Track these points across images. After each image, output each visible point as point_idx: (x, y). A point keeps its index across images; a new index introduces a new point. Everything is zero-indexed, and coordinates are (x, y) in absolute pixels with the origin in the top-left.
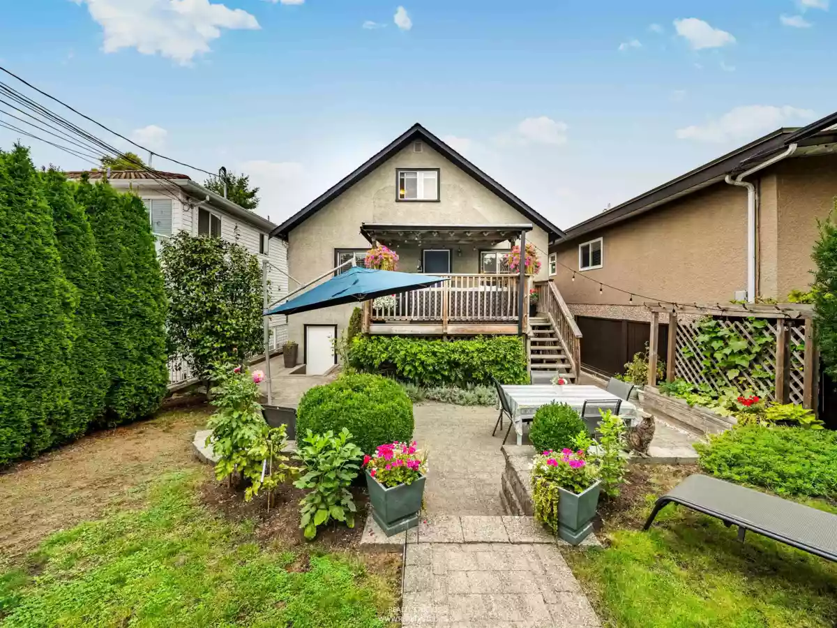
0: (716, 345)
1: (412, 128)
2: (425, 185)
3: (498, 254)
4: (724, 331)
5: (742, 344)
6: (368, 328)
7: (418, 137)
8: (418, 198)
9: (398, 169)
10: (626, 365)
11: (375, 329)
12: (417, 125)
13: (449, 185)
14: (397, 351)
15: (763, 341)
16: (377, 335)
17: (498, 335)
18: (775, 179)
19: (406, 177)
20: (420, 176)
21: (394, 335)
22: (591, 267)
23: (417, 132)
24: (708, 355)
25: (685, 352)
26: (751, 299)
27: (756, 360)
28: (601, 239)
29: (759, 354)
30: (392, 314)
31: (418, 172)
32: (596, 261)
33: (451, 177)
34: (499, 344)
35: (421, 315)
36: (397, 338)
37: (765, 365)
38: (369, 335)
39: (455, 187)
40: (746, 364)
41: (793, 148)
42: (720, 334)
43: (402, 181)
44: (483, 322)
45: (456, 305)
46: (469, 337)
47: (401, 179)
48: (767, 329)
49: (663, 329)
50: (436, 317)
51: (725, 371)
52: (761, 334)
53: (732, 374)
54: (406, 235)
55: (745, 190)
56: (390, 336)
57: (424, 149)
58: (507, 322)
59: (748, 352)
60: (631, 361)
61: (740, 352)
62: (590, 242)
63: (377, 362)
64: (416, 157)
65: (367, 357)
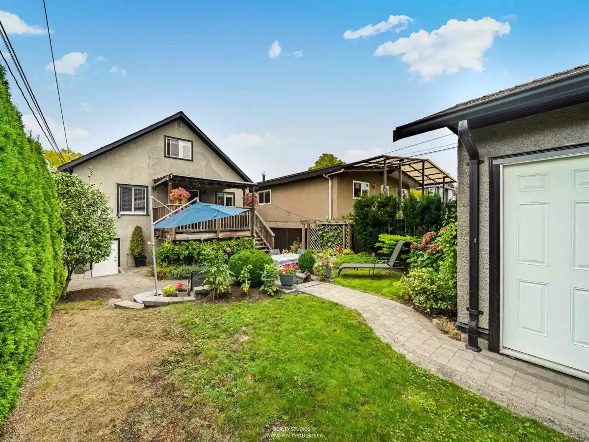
0: (324, 234)
1: (178, 113)
2: (183, 148)
3: (225, 194)
4: (326, 230)
5: (331, 234)
6: (175, 237)
7: (181, 119)
8: (179, 157)
9: (166, 136)
10: (291, 246)
11: (179, 237)
12: (181, 112)
13: (199, 152)
14: (195, 249)
15: (337, 232)
16: (179, 241)
17: (243, 237)
18: (336, 178)
19: (171, 142)
20: (181, 144)
21: (190, 240)
22: (264, 204)
23: (181, 117)
24: (321, 238)
25: (314, 238)
26: (330, 218)
27: (336, 239)
28: (270, 190)
29: (337, 236)
30: (189, 228)
31: (179, 141)
32: (267, 201)
33: (199, 148)
34: (244, 241)
35: (206, 228)
36: (192, 242)
37: (338, 239)
38: (174, 242)
39: (202, 154)
40: (333, 240)
41: (343, 170)
42: (325, 231)
43: (169, 144)
44: (236, 231)
45: (223, 223)
46: (230, 239)
47: (168, 143)
48: (338, 228)
49: (306, 230)
50: (213, 229)
51: (327, 243)
52: (337, 230)
53: (329, 244)
54: (191, 182)
55: (328, 179)
56: (187, 241)
57: (183, 127)
58: (246, 230)
59: (333, 236)
60: (293, 245)
61: (331, 237)
62: (264, 191)
63: (181, 257)
64: (178, 131)
65: (175, 254)
